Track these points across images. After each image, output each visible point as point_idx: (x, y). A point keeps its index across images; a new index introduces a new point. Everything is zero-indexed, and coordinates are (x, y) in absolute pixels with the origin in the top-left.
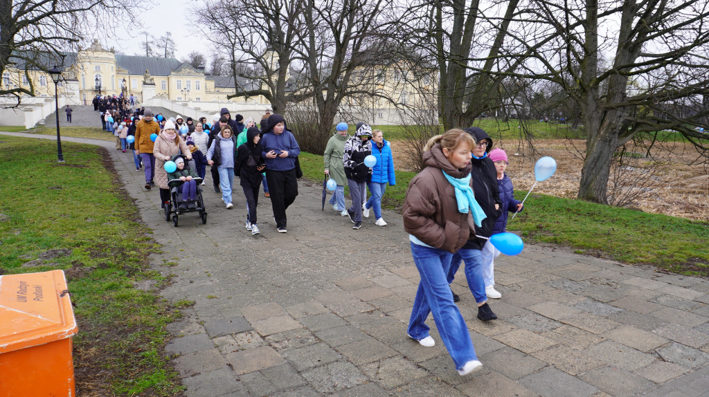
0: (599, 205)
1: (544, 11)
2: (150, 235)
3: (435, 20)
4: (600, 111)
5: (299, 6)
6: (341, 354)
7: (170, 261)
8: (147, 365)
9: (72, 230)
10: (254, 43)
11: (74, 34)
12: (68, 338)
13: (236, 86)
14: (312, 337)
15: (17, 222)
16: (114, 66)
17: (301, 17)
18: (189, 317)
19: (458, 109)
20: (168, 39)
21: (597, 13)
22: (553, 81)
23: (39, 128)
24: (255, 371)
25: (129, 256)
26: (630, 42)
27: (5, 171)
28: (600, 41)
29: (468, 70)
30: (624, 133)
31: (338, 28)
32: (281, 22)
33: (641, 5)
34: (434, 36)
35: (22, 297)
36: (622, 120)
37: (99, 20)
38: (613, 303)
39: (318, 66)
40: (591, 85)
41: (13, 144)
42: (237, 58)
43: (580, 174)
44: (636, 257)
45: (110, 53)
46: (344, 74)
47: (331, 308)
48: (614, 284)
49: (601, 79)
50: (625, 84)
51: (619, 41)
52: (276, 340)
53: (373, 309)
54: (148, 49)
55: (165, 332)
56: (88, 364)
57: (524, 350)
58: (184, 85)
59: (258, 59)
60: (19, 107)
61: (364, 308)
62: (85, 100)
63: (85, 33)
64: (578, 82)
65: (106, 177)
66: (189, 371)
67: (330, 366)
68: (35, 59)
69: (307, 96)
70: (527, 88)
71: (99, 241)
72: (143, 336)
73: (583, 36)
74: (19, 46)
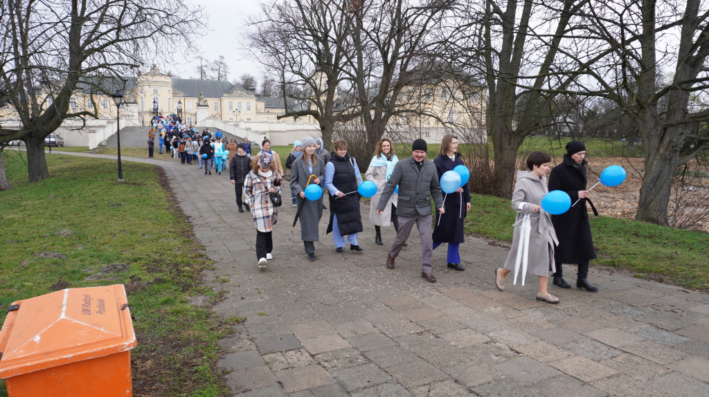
0: (660, 227)
1: (598, 27)
2: (203, 252)
3: (484, 39)
4: (660, 128)
5: (347, 28)
6: (391, 376)
7: (222, 277)
8: (200, 380)
9: (130, 245)
10: (303, 65)
11: (135, 60)
12: (127, 351)
13: (286, 107)
14: (362, 357)
15: (81, 237)
16: (170, 89)
17: (349, 38)
18: (240, 333)
19: (508, 127)
20: (221, 63)
21: (654, 27)
22: (608, 98)
23: (101, 148)
24: (305, 390)
25: (183, 272)
26: (692, 57)
27: (70, 189)
28: (658, 56)
29: (517, 88)
30: (686, 151)
31: (386, 48)
32: (330, 44)
33: (703, 18)
34: (482, 54)
35: (86, 311)
36: (683, 137)
37: (158, 47)
38: (679, 332)
39: (366, 86)
40: (649, 101)
41: (77, 164)
42: (287, 80)
43: (638, 194)
44: (703, 283)
45: (168, 77)
46: (392, 94)
47: (380, 328)
48: (679, 311)
49: (660, 95)
50: (687, 100)
51: (679, 56)
52: (325, 359)
53: (423, 330)
54: (202, 72)
55: (217, 348)
56: (143, 377)
57: (582, 379)
58: (235, 106)
59: (307, 80)
60: (84, 128)
61: (414, 329)
62: (143, 122)
63: (145, 59)
64: (635, 99)
65: (162, 195)
66: (240, 388)
67: (379, 388)
68: (100, 84)
69: (354, 115)
70: (580, 106)
71: (156, 257)
72: (196, 351)
73: (640, 52)
74: (86, 73)
